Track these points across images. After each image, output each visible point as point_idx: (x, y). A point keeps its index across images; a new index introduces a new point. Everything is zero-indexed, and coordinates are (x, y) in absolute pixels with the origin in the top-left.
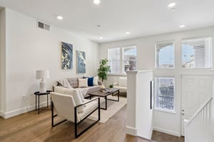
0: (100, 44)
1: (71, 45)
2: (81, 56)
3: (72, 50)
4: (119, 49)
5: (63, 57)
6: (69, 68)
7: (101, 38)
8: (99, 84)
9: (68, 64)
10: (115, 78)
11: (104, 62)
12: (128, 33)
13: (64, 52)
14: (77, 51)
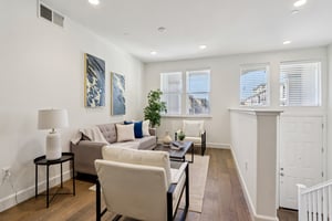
0: (146, 64)
1: (103, 62)
2: (119, 84)
3: (103, 72)
4: (180, 74)
5: (89, 84)
6: (99, 104)
7: (154, 53)
8: (152, 133)
9: (98, 98)
10: (174, 122)
11: (155, 95)
12: (203, 47)
13: (90, 73)
14: (112, 74)
